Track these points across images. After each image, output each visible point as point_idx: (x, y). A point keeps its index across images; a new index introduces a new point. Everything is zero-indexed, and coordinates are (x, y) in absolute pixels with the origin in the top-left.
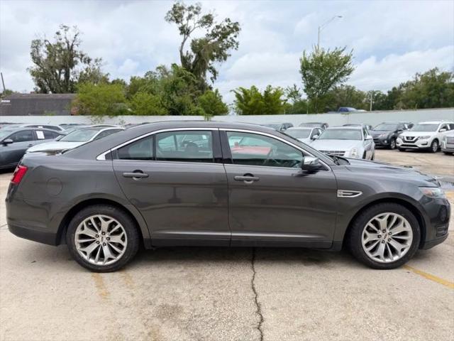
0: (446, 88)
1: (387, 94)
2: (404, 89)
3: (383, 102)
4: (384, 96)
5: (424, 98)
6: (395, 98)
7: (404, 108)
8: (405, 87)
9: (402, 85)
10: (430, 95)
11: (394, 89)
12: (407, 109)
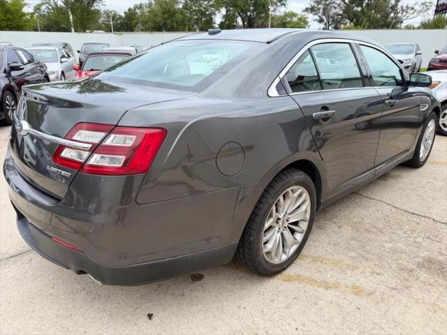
0: (177, 12)
1: (123, 15)
2: (138, 11)
3: (121, 23)
4: (121, 17)
5: (160, 21)
6: (132, 20)
7: (143, 30)
8: (138, 9)
9: (136, 7)
10: (165, 19)
11: (130, 10)
12: (146, 31)
